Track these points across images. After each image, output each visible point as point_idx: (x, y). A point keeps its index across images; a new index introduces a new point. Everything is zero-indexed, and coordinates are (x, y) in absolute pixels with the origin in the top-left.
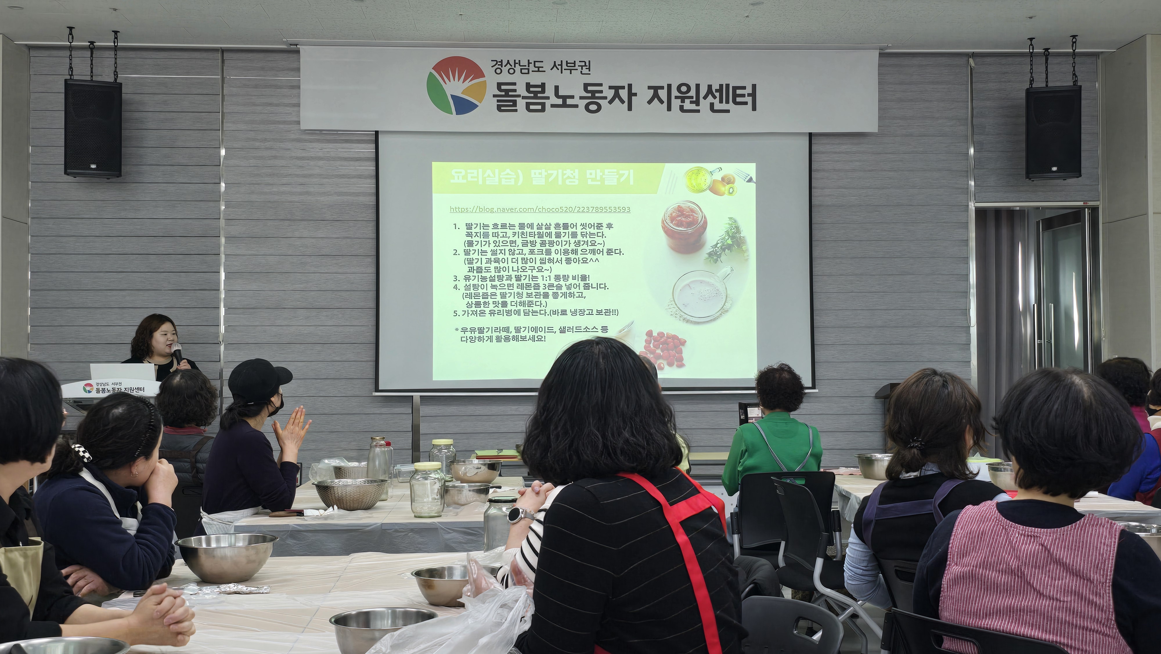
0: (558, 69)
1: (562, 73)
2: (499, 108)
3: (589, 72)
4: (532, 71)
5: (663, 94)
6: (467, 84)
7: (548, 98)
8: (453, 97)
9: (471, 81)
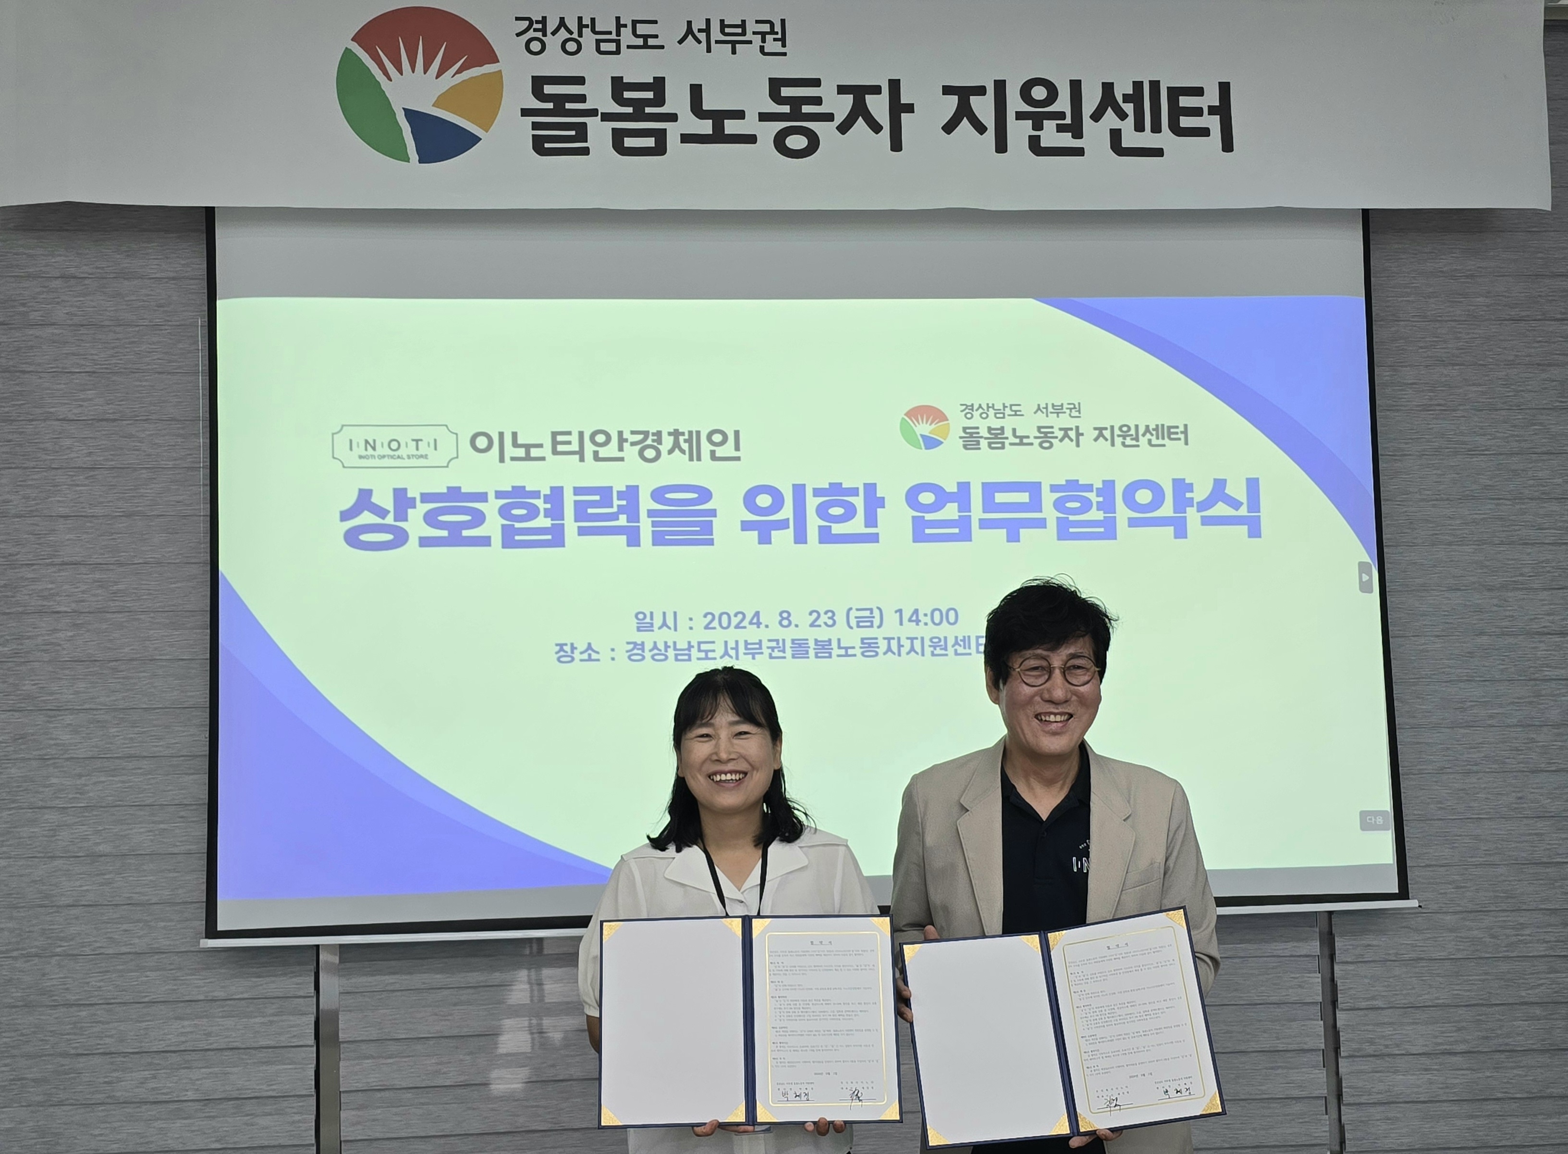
0: (699, 42)
1: (709, 50)
2: (539, 146)
3: (783, 50)
4: (629, 47)
5: (985, 108)
6: (449, 80)
7: (673, 117)
8: (410, 114)
9: (459, 71)
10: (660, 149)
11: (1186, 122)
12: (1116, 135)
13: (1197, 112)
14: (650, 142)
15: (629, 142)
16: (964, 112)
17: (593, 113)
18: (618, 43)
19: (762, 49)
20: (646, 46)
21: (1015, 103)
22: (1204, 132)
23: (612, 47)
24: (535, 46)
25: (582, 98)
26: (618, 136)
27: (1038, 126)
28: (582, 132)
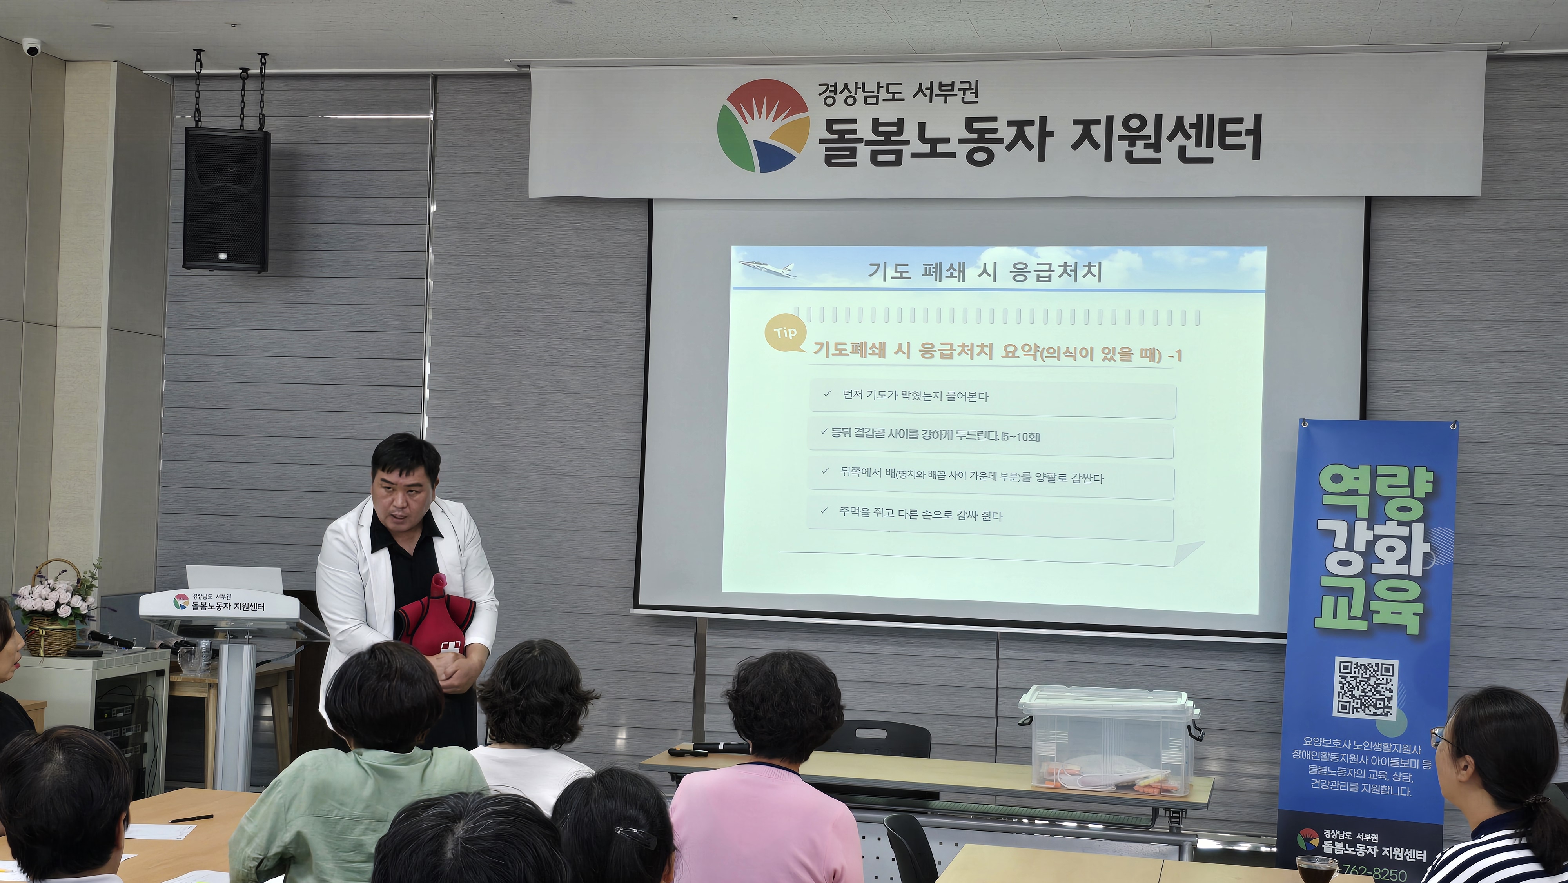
0: (925, 96)
1: (931, 101)
2: (829, 161)
3: (976, 100)
4: (884, 100)
5: (1099, 133)
6: (780, 122)
7: (907, 143)
8: (756, 143)
9: (785, 117)
10: (898, 162)
11: (1229, 140)
12: (1182, 150)
13: (1238, 134)
14: (893, 158)
15: (881, 158)
16: (1086, 135)
17: (860, 141)
18: (877, 97)
19: (963, 98)
20: (894, 99)
21: (1118, 129)
22: (1242, 147)
23: (874, 100)
24: (829, 101)
25: (854, 132)
26: (874, 154)
27: (1132, 144)
28: (853, 152)
